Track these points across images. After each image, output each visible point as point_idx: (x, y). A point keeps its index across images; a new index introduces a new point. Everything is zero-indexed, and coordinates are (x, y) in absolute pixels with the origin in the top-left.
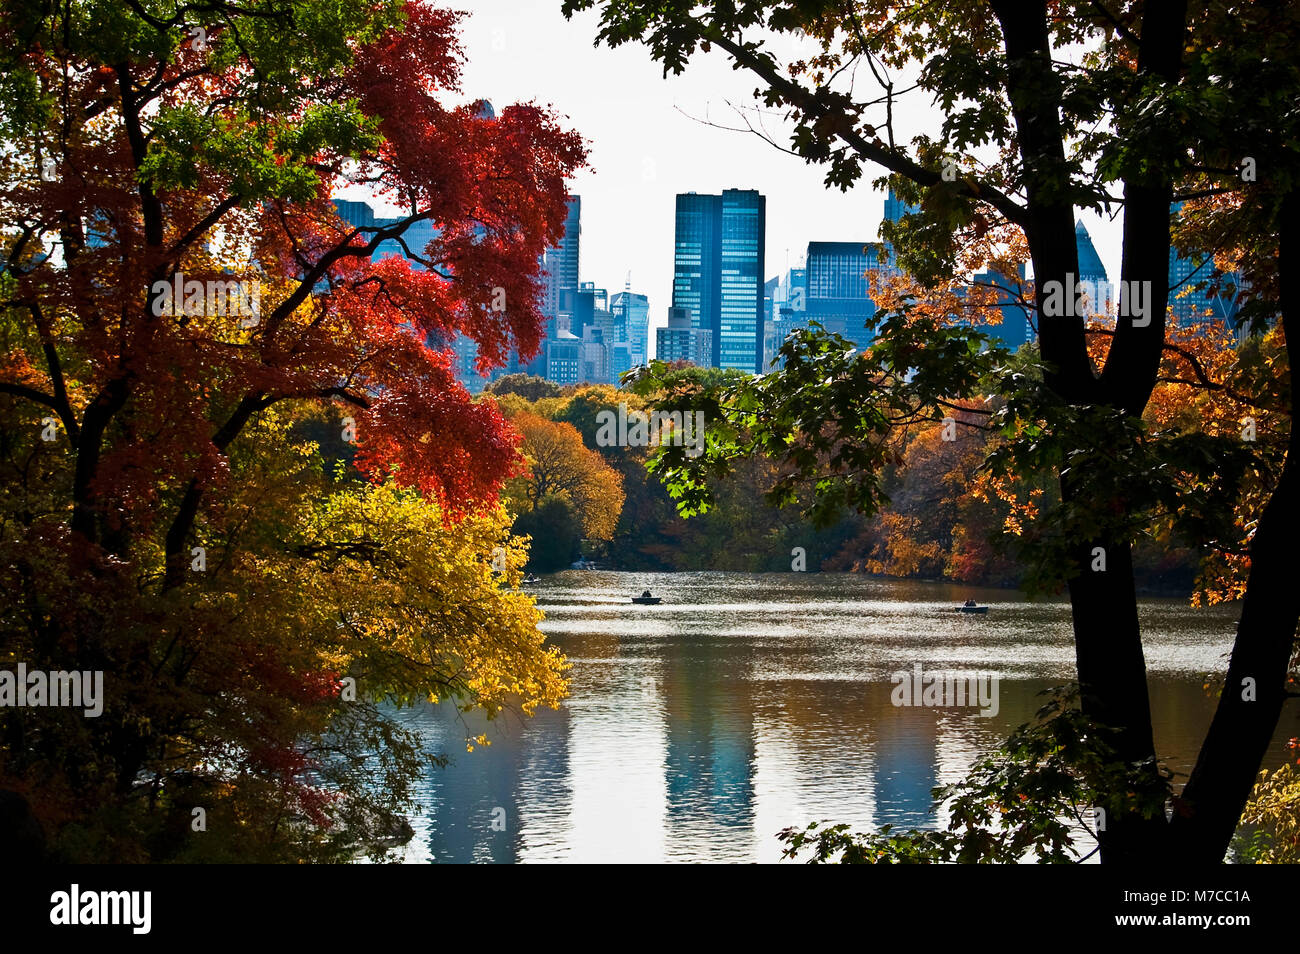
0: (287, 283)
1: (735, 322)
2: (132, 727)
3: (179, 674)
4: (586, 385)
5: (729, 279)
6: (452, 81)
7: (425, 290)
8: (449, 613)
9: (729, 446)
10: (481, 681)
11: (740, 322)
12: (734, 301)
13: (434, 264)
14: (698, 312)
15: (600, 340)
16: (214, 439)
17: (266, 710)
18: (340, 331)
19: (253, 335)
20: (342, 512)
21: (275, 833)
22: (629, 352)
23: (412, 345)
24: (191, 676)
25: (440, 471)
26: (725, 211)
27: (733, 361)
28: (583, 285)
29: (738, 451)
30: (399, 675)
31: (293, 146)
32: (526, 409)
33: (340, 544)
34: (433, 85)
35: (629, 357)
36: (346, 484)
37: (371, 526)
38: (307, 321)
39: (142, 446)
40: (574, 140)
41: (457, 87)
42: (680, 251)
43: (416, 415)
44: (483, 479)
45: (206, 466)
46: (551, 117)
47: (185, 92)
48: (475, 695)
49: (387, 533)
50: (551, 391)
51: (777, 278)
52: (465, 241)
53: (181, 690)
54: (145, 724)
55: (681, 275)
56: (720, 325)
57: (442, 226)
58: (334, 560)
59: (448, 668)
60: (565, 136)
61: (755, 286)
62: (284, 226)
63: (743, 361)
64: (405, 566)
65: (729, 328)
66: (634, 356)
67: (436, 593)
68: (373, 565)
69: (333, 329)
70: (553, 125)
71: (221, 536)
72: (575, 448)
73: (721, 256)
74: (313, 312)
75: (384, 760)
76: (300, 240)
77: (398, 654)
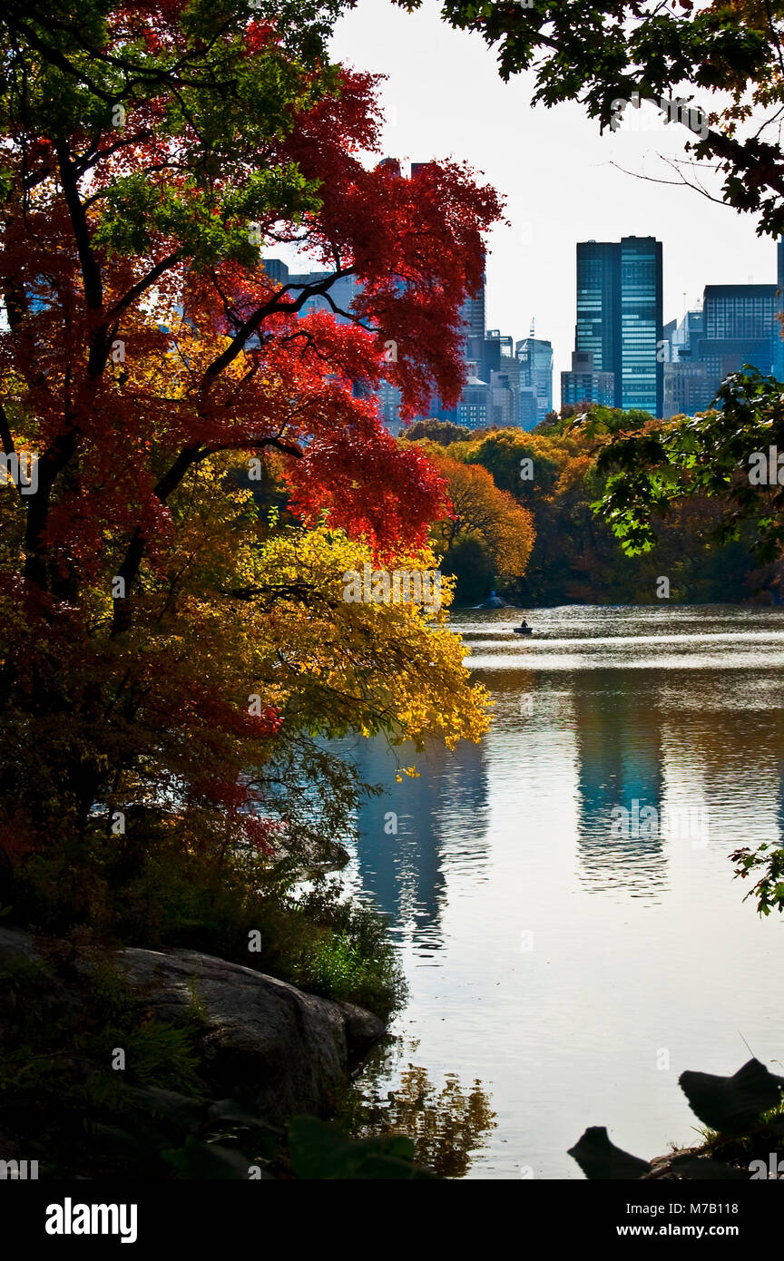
0: (219, 340)
1: (636, 365)
2: (91, 763)
3: (128, 712)
4: (494, 429)
5: (629, 323)
6: (372, 142)
7: (350, 342)
8: (380, 650)
9: (669, 487)
10: (409, 715)
11: (641, 365)
12: (634, 344)
13: (359, 318)
14: (600, 356)
15: (506, 385)
16: (157, 491)
17: (211, 744)
18: (271, 384)
19: (188, 390)
20: (276, 557)
21: (222, 861)
22: (535, 395)
23: (340, 396)
24: (141, 713)
25: (371, 515)
26: (624, 258)
27: (635, 402)
28: (490, 333)
29: (680, 490)
30: (334, 710)
31: (238, 211)
32: (439, 453)
33: (275, 587)
34: (354, 146)
35: (535, 400)
36: (281, 530)
37: (304, 569)
38: (239, 376)
39: (88, 498)
40: (490, 194)
41: (376, 147)
42: (582, 298)
43: (346, 463)
44: (411, 521)
45: (149, 516)
46: (466, 173)
47: (118, 160)
48: (405, 726)
49: (320, 576)
50: (462, 435)
51: (675, 320)
52: (387, 297)
53: (130, 728)
54: (104, 760)
55: (583, 321)
56: (621, 368)
57: (366, 281)
58: (271, 601)
59: (379, 702)
60: (480, 191)
61: (654, 329)
62: (215, 284)
63: (644, 402)
64: (337, 606)
65: (630, 370)
66: (540, 400)
67: (366, 632)
68: (307, 605)
69: (266, 382)
70: (469, 182)
71: (163, 582)
72: (487, 489)
73: (621, 302)
74: (245, 367)
75: (321, 791)
76: (230, 299)
77: (332, 690)
